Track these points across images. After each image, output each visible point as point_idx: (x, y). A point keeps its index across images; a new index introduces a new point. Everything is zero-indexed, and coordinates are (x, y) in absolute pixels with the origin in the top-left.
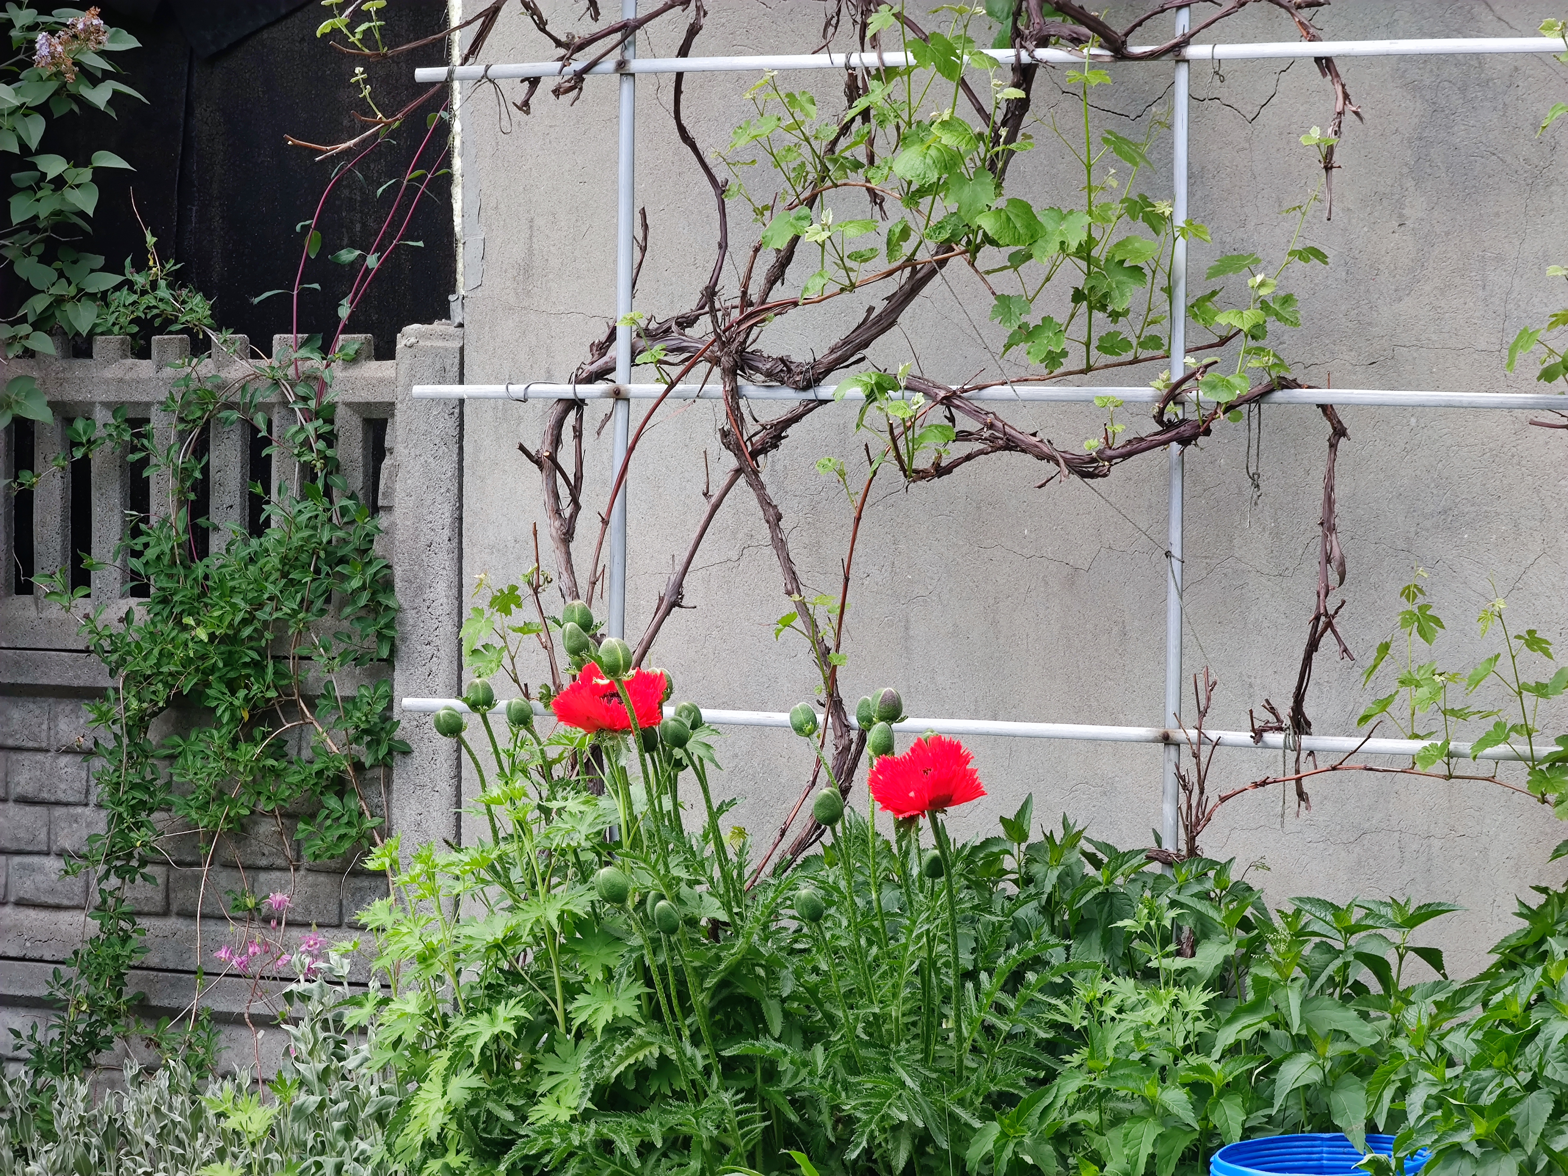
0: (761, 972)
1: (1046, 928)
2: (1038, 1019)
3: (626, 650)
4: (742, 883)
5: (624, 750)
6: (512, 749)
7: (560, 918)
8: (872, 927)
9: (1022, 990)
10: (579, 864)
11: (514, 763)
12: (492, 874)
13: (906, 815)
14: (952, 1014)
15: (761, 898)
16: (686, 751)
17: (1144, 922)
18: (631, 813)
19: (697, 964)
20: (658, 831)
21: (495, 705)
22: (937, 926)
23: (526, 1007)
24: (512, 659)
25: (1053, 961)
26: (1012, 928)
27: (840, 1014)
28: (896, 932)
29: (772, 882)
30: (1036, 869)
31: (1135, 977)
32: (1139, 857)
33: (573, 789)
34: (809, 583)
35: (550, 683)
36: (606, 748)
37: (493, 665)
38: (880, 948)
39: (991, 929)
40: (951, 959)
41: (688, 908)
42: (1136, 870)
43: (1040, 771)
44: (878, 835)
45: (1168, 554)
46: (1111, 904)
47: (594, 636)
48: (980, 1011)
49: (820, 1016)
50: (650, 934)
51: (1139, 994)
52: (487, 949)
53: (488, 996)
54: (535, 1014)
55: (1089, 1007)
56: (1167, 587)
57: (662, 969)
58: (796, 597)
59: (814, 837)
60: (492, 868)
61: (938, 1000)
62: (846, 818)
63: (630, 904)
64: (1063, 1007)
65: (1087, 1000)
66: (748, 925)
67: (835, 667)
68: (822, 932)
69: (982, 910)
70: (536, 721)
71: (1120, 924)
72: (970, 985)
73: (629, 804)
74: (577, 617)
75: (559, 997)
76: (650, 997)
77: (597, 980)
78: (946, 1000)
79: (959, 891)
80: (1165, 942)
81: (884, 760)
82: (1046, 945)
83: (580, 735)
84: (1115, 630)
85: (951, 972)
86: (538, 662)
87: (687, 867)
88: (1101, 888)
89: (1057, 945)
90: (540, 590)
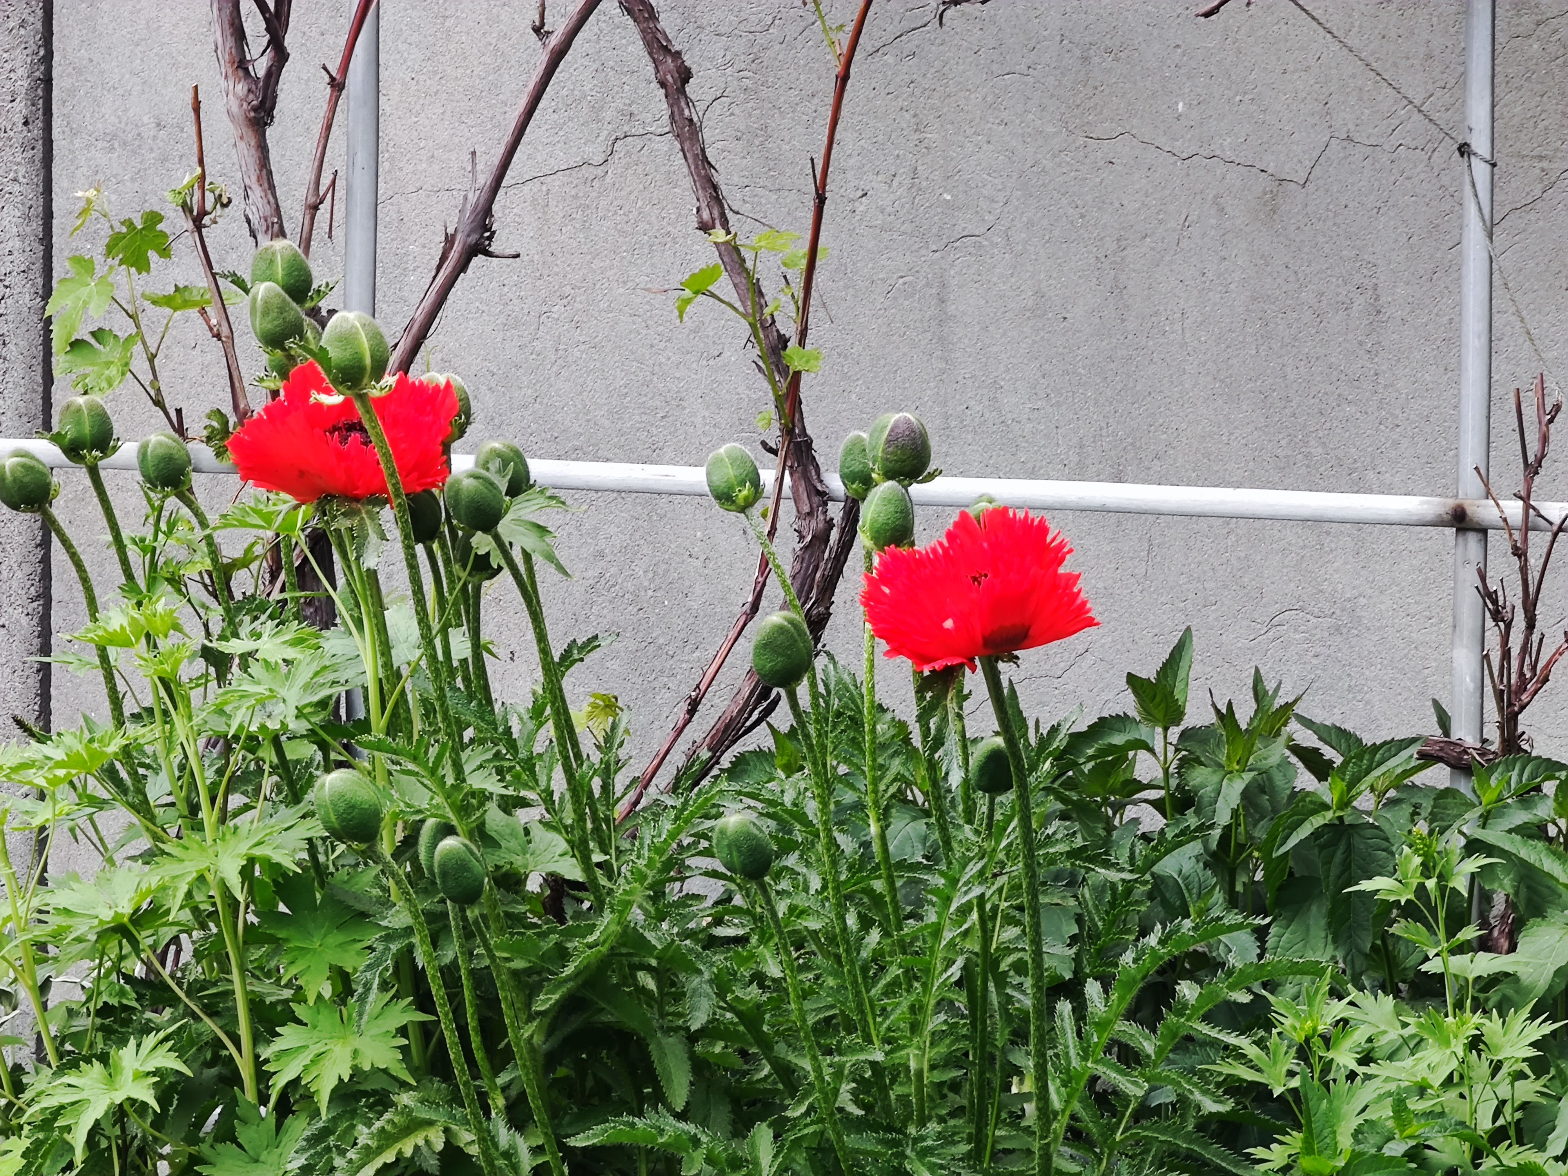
0: (648, 982)
1: (1218, 896)
2: (1202, 1074)
3: (377, 338)
4: (610, 805)
5: (373, 537)
6: (150, 538)
7: (246, 872)
8: (869, 892)
9: (1171, 1019)
10: (284, 766)
11: (153, 564)
12: (110, 785)
13: (937, 665)
14: (1029, 1064)
15: (647, 833)
16: (497, 538)
17: (1414, 882)
18: (388, 664)
19: (519, 964)
20: (442, 697)
21: (115, 449)
22: (1000, 890)
23: (180, 1050)
24: (152, 358)
25: (1232, 960)
26: (1151, 896)
27: (806, 1064)
28: (919, 903)
29: (670, 802)
30: (1200, 777)
31: (1397, 993)
32: (1405, 754)
33: (271, 617)
34: (745, 209)
35: (227, 409)
36: (338, 531)
37: (113, 371)
38: (886, 934)
39: (1108, 898)
40: (1027, 957)
41: (502, 853)
42: (1398, 782)
43: (1210, 585)
44: (881, 709)
45: (1464, 150)
46: (1349, 848)
47: (314, 313)
48: (1085, 1058)
49: (766, 1070)
50: (426, 905)
51: (1405, 1025)
52: (101, 935)
53: (102, 1028)
54: (196, 1065)
55: (1303, 1053)
56: (1461, 217)
57: (449, 973)
58: (719, 235)
59: (755, 715)
60: (110, 774)
61: (1001, 1037)
62: (819, 675)
63: (386, 848)
64: (1252, 1051)
65: (1299, 1037)
66: (621, 887)
67: (797, 375)
68: (769, 901)
69: (1090, 859)
70: (197, 481)
71: (1366, 885)
72: (1064, 1007)
73: (385, 647)
74: (280, 272)
75: (244, 1030)
76: (427, 1031)
77: (320, 997)
78: (1019, 1037)
79: (1046, 820)
80: (1456, 923)
81: (894, 556)
82: (1218, 928)
83: (285, 508)
84: (1360, 302)
85: (1028, 982)
86: (205, 367)
87: (500, 771)
88: (1329, 815)
89: (1239, 927)
90: (206, 220)
